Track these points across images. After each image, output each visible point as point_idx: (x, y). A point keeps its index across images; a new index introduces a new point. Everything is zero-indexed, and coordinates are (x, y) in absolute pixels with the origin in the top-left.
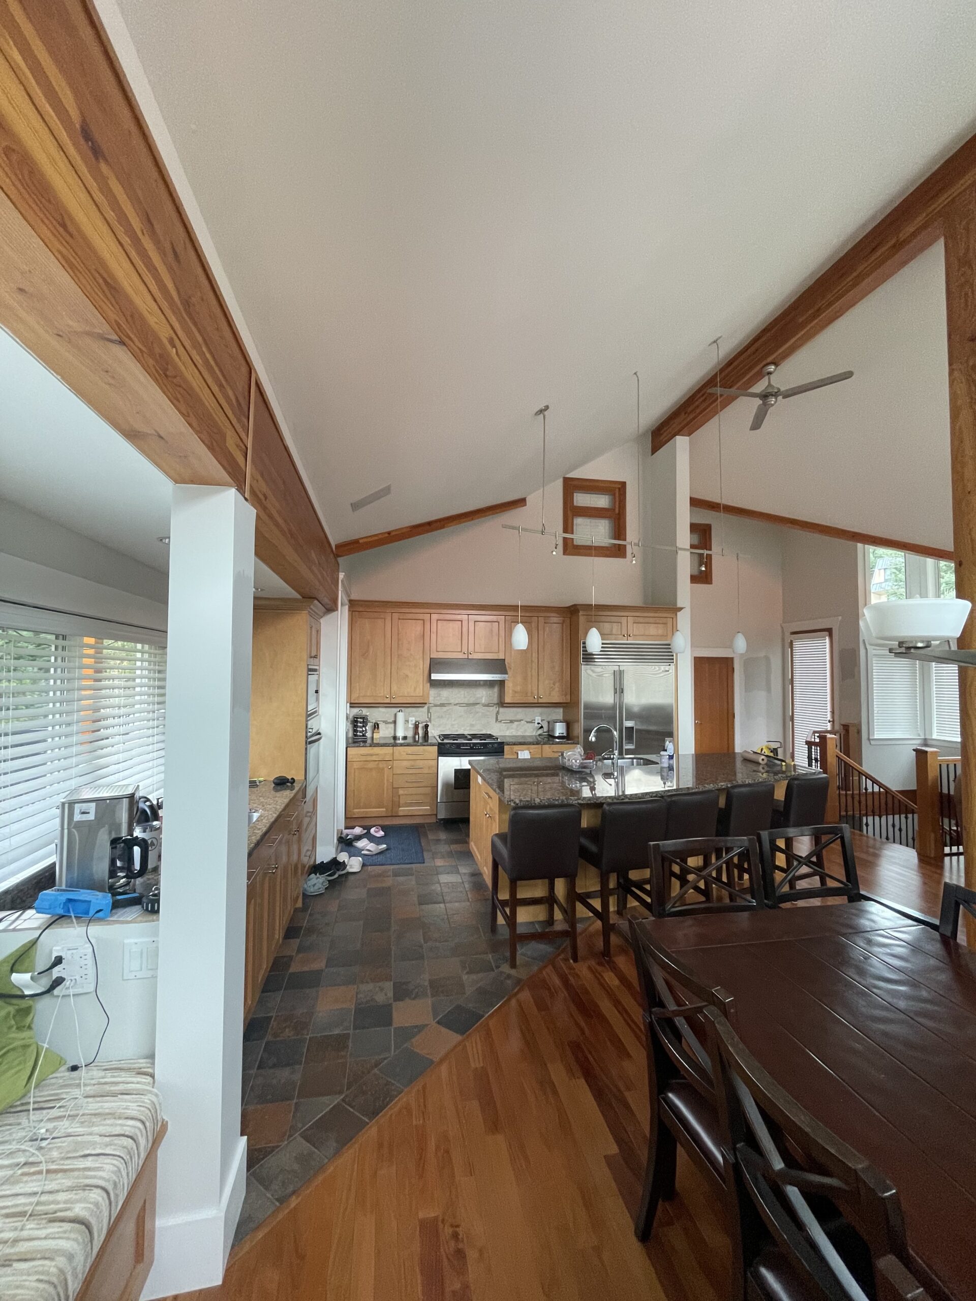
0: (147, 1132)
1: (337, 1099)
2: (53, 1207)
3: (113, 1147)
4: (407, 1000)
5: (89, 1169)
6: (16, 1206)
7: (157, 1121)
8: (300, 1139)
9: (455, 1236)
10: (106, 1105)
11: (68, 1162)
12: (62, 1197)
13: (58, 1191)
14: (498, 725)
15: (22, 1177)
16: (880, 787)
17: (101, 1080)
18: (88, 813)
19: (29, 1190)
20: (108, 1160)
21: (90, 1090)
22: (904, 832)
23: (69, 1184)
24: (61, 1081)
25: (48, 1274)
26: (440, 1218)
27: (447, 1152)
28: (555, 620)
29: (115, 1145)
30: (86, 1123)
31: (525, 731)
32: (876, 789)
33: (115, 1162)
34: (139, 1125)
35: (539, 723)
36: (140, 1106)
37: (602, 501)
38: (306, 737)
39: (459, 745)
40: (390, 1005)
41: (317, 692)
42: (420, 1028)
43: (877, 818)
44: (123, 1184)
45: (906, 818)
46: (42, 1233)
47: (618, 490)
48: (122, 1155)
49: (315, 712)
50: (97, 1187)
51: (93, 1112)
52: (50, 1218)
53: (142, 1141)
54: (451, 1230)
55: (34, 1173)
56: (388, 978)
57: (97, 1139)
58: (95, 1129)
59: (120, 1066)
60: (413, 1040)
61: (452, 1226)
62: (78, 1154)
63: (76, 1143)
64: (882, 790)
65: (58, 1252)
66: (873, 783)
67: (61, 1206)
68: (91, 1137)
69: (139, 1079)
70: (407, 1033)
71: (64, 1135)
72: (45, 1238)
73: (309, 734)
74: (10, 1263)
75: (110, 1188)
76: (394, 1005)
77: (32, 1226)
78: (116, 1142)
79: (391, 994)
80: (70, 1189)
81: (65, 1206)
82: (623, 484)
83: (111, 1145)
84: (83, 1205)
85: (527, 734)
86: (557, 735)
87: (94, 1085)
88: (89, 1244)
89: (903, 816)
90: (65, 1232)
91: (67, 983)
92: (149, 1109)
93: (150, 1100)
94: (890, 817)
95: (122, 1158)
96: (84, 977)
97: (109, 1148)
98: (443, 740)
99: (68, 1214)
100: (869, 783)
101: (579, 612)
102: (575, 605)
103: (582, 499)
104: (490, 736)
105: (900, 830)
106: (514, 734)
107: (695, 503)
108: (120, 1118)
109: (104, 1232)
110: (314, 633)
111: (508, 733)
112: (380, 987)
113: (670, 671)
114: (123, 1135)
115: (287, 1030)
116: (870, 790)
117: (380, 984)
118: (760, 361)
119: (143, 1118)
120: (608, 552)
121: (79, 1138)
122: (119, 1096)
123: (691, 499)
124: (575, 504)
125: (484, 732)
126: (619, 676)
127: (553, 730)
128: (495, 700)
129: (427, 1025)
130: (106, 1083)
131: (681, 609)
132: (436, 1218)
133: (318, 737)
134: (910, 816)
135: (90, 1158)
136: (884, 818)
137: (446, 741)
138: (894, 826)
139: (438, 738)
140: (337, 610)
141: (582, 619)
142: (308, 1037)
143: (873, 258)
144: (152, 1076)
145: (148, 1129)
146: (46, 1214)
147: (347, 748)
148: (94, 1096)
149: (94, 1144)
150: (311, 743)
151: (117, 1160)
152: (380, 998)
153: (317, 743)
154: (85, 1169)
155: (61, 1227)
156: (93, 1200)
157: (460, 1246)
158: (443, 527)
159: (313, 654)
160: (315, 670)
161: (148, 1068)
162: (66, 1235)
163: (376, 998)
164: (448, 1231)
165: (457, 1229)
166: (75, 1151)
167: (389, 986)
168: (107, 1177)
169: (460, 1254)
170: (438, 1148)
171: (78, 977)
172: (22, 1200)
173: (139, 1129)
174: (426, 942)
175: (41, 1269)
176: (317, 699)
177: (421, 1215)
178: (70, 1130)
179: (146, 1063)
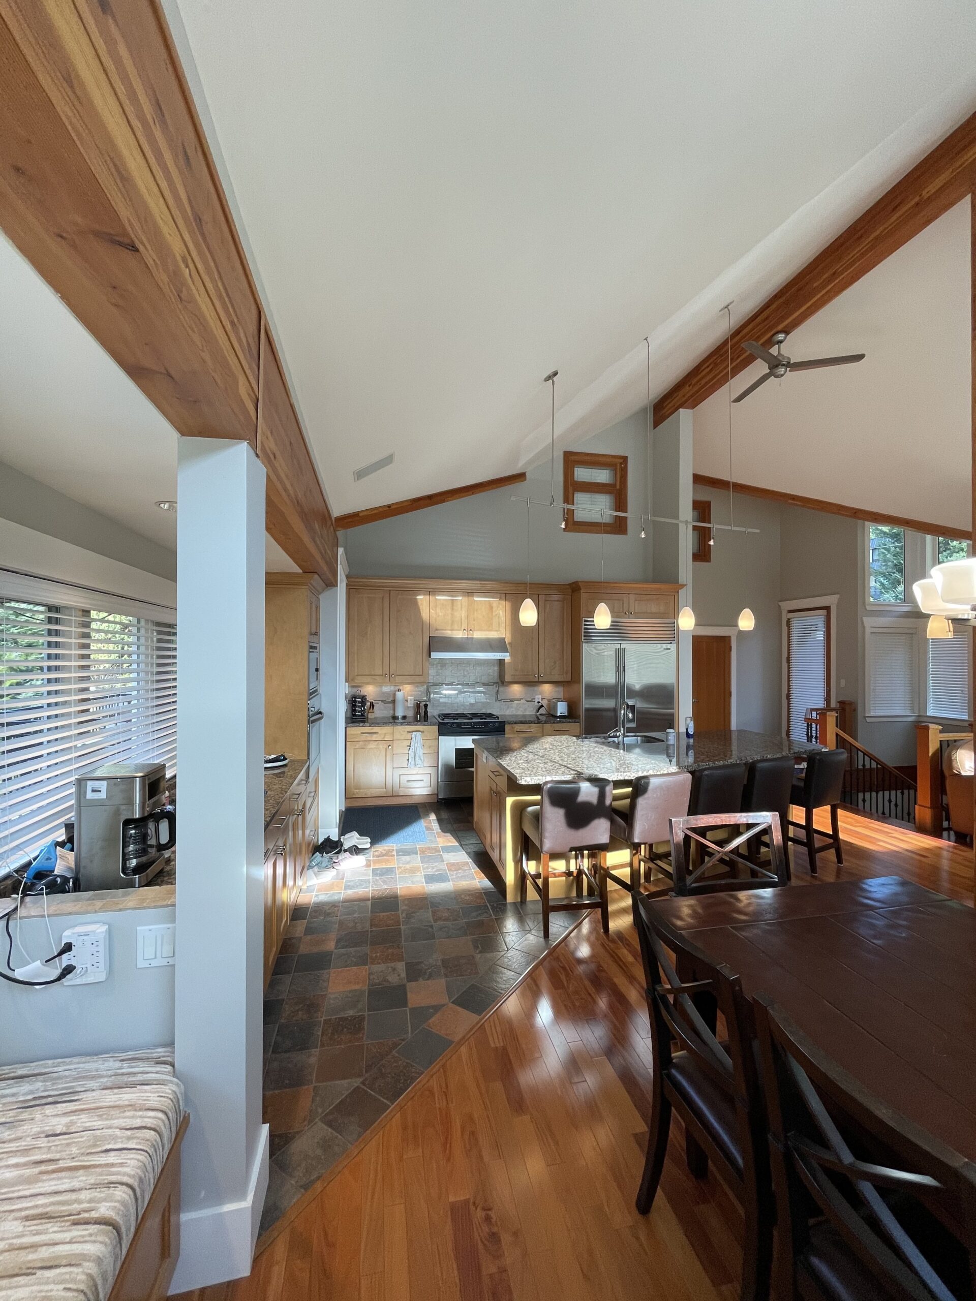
0: (170, 1122)
1: (357, 1082)
2: (76, 1207)
3: (135, 1141)
4: (421, 981)
5: (112, 1165)
6: (36, 1206)
7: (180, 1111)
8: (320, 1125)
9: (488, 1219)
10: (126, 1096)
11: (90, 1158)
12: (84, 1195)
13: (80, 1190)
14: (498, 704)
15: (40, 1175)
16: (877, 763)
17: (118, 1071)
18: (100, 791)
19: (49, 1189)
20: (132, 1155)
21: (107, 1081)
22: (899, 808)
23: (92, 1181)
24: (75, 1073)
25: (74, 1281)
26: (472, 1200)
27: (473, 1133)
28: (556, 597)
29: (138, 1138)
30: (105, 1116)
31: (525, 710)
32: (874, 765)
33: (140, 1157)
34: (161, 1115)
35: (539, 702)
36: (161, 1096)
37: (602, 476)
38: (309, 716)
39: (459, 725)
40: (404, 986)
41: (317, 670)
42: (437, 1008)
43: (874, 794)
44: (149, 1179)
45: (903, 793)
46: (67, 1236)
47: (619, 465)
48: (145, 1148)
49: (316, 691)
50: (122, 1184)
51: (111, 1104)
52: (74, 1220)
53: (166, 1133)
54: (484, 1214)
55: (54, 1171)
56: (400, 959)
57: (118, 1132)
58: (116, 1122)
59: (137, 1056)
60: (430, 1021)
61: (484, 1209)
62: (99, 1149)
63: (95, 1137)
64: (879, 766)
65: (84, 1257)
66: (871, 759)
67: (85, 1205)
68: (110, 1130)
69: (158, 1069)
70: (422, 1014)
71: (81, 1129)
72: (70, 1242)
73: (311, 713)
74: (34, 1271)
75: (136, 1185)
76: (409, 985)
77: (55, 1229)
78: (138, 1135)
79: (403, 975)
80: (94, 1187)
81: (88, 1205)
82: (625, 459)
83: (133, 1138)
84: (108, 1204)
85: (527, 713)
86: (559, 714)
87: (111, 1076)
88: (119, 1245)
89: (899, 792)
90: (91, 1235)
91: (78, 971)
92: (170, 1099)
93: (170, 1089)
94: (887, 793)
95: (146, 1152)
96: (96, 965)
97: (130, 1142)
98: (443, 719)
99: (94, 1214)
100: (867, 759)
101: (581, 589)
102: (576, 583)
103: (582, 474)
104: (490, 715)
105: (896, 805)
106: (514, 713)
107: (698, 479)
108: (140, 1110)
109: (133, 1230)
110: (314, 609)
111: (508, 712)
112: (392, 968)
113: (672, 649)
114: (145, 1128)
115: (300, 1013)
116: (868, 766)
117: (392, 965)
118: (770, 329)
119: (164, 1108)
120: (609, 529)
121: (98, 1132)
122: (139, 1087)
123: (694, 474)
124: (576, 479)
125: (483, 711)
126: (620, 655)
127: (555, 708)
128: (496, 679)
129: (444, 1005)
130: (123, 1074)
131: (683, 586)
132: (466, 1202)
133: (320, 715)
134: (906, 792)
135: (112, 1154)
136: (881, 793)
137: (446, 721)
138: (890, 801)
139: (437, 717)
140: (337, 586)
141: (584, 596)
142: (322, 1019)
143: (894, 218)
144: (173, 1065)
145: (171, 1120)
146: (70, 1215)
147: (346, 728)
148: (111, 1088)
149: (114, 1138)
150: (313, 722)
151: (141, 1155)
152: (393, 979)
153: (318, 722)
154: (107, 1165)
155: (87, 1230)
156: (119, 1198)
157: (495, 1229)
158: (443, 501)
159: (314, 631)
160: (315, 648)
161: (168, 1056)
162: (93, 1238)
163: (390, 978)
164: (479, 1214)
165: (490, 1213)
166: (95, 1146)
167: (401, 966)
168: (132, 1173)
169: (494, 1237)
170: (463, 1129)
171: (89, 966)
172: (41, 1201)
173: (163, 1121)
174: (435, 921)
175: (67, 1277)
176: (317, 678)
177: (452, 1199)
178: (88, 1124)
179: (165, 1052)
